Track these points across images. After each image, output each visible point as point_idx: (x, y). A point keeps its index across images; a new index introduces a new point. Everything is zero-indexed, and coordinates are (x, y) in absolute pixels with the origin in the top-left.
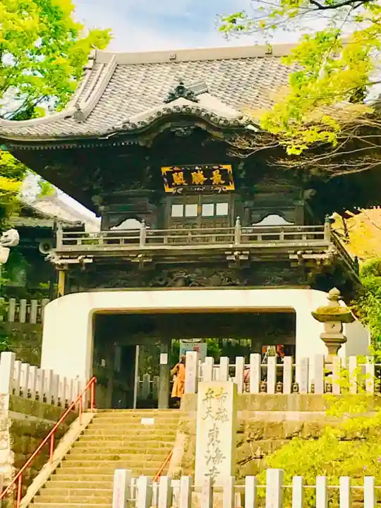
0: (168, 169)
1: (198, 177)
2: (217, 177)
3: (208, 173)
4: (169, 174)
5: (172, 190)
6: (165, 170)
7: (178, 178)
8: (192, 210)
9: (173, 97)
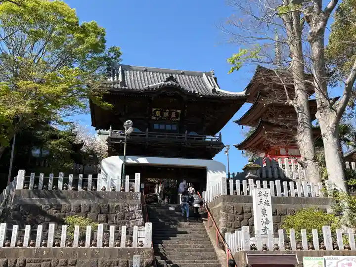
0: (155, 109)
1: (166, 114)
2: (173, 115)
3: (170, 113)
4: (155, 111)
5: (154, 118)
6: (154, 110)
7: (158, 114)
8: (162, 127)
9: (168, 80)
